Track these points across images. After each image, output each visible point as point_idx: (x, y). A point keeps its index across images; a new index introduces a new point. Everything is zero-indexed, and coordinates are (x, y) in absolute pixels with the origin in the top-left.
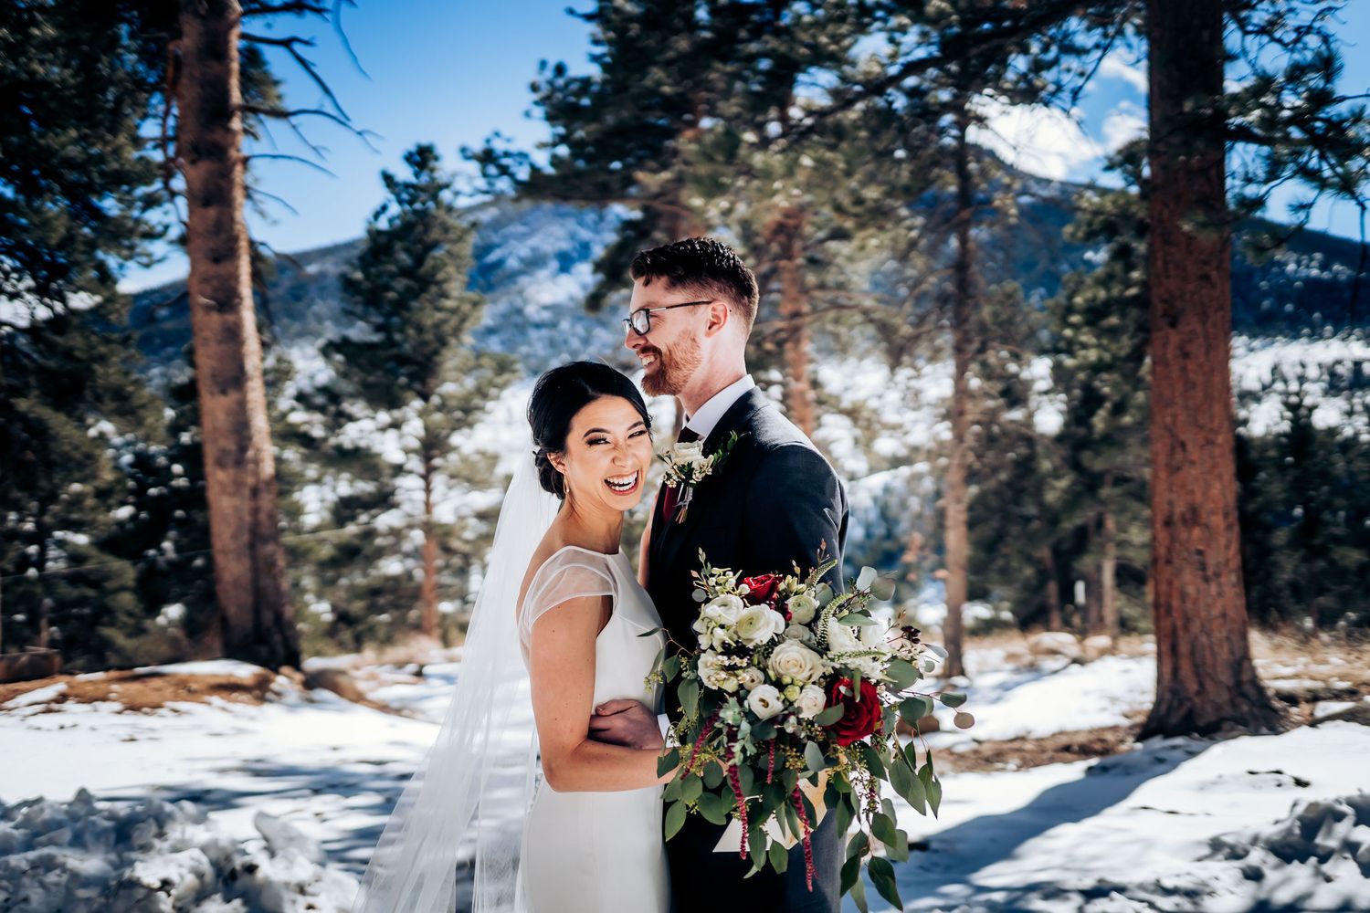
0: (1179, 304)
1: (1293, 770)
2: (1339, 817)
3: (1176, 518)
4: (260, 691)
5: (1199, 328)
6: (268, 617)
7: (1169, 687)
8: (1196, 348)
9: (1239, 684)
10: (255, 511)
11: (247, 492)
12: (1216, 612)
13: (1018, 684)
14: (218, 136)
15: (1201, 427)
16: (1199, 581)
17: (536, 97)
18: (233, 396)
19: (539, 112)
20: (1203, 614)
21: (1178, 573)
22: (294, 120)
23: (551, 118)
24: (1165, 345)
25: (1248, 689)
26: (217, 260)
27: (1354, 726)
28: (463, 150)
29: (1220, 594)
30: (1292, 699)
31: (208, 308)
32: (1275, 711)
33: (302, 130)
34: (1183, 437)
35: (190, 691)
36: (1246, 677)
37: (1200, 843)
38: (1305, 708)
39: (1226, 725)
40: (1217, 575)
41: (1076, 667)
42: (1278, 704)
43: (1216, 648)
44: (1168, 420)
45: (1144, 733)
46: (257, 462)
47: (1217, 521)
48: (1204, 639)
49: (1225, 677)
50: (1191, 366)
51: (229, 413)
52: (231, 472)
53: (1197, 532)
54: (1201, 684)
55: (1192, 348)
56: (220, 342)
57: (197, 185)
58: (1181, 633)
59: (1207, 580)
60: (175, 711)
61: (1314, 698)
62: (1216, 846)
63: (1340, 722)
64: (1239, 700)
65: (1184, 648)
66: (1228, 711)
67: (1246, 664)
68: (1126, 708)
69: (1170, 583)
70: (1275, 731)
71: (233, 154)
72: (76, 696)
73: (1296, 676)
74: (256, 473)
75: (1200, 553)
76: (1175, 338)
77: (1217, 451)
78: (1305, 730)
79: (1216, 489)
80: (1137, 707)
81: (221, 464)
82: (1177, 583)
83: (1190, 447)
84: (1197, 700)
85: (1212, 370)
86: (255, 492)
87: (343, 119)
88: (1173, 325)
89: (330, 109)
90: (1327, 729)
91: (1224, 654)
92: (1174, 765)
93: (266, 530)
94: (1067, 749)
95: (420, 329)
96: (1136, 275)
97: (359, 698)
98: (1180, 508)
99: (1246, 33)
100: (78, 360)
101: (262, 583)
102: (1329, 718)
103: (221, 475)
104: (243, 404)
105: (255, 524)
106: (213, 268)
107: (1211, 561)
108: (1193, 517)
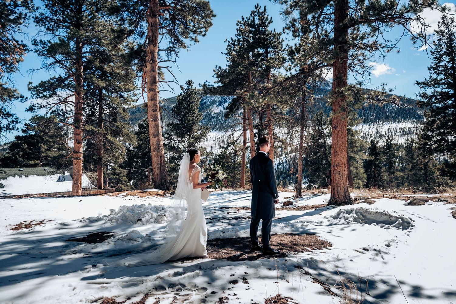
0: (337, 125)
2: (344, 213)
3: (335, 165)
4: (164, 195)
5: (340, 130)
6: (163, 181)
7: (333, 197)
8: (340, 133)
9: (346, 196)
10: (161, 160)
11: (159, 157)
12: (342, 182)
13: (312, 197)
14: (154, 87)
15: (340, 148)
17: (215, 73)
18: (157, 138)
19: (215, 76)
20: (339, 183)
21: (335, 175)
22: (168, 83)
23: (218, 77)
24: (334, 133)
26: (153, 112)
28: (199, 84)
29: (342, 179)
30: (356, 199)
31: (152, 121)
32: (352, 201)
33: (169, 85)
34: (336, 150)
35: (150, 194)
38: (358, 201)
39: (342, 203)
40: (342, 176)
41: (323, 195)
43: (341, 189)
44: (334, 147)
45: (328, 205)
46: (161, 151)
47: (343, 166)
48: (339, 188)
49: (343, 195)
50: (338, 137)
51: (156, 141)
52: (156, 153)
53: (339, 168)
54: (339, 196)
55: (339, 133)
56: (154, 127)
57: (150, 97)
58: (335, 186)
59: (340, 177)
60: (148, 197)
61: (361, 199)
63: (363, 203)
64: (346, 199)
65: (336, 189)
66: (343, 201)
67: (347, 192)
69: (334, 177)
70: (351, 204)
71: (157, 90)
72: (130, 194)
74: (161, 153)
75: (339, 171)
76: (336, 131)
77: (343, 153)
78: (356, 204)
79: (342, 160)
80: (327, 200)
81: (154, 151)
83: (338, 152)
84: (338, 199)
85: (343, 137)
86: (161, 157)
87: (176, 82)
91: (343, 191)
92: (330, 209)
94: (313, 207)
95: (189, 121)
98: (336, 163)
100: (119, 128)
101: (162, 174)
102: (361, 202)
103: (154, 153)
104: (159, 140)
105: (161, 163)
106: (153, 113)
107: (341, 173)
108: (338, 165)
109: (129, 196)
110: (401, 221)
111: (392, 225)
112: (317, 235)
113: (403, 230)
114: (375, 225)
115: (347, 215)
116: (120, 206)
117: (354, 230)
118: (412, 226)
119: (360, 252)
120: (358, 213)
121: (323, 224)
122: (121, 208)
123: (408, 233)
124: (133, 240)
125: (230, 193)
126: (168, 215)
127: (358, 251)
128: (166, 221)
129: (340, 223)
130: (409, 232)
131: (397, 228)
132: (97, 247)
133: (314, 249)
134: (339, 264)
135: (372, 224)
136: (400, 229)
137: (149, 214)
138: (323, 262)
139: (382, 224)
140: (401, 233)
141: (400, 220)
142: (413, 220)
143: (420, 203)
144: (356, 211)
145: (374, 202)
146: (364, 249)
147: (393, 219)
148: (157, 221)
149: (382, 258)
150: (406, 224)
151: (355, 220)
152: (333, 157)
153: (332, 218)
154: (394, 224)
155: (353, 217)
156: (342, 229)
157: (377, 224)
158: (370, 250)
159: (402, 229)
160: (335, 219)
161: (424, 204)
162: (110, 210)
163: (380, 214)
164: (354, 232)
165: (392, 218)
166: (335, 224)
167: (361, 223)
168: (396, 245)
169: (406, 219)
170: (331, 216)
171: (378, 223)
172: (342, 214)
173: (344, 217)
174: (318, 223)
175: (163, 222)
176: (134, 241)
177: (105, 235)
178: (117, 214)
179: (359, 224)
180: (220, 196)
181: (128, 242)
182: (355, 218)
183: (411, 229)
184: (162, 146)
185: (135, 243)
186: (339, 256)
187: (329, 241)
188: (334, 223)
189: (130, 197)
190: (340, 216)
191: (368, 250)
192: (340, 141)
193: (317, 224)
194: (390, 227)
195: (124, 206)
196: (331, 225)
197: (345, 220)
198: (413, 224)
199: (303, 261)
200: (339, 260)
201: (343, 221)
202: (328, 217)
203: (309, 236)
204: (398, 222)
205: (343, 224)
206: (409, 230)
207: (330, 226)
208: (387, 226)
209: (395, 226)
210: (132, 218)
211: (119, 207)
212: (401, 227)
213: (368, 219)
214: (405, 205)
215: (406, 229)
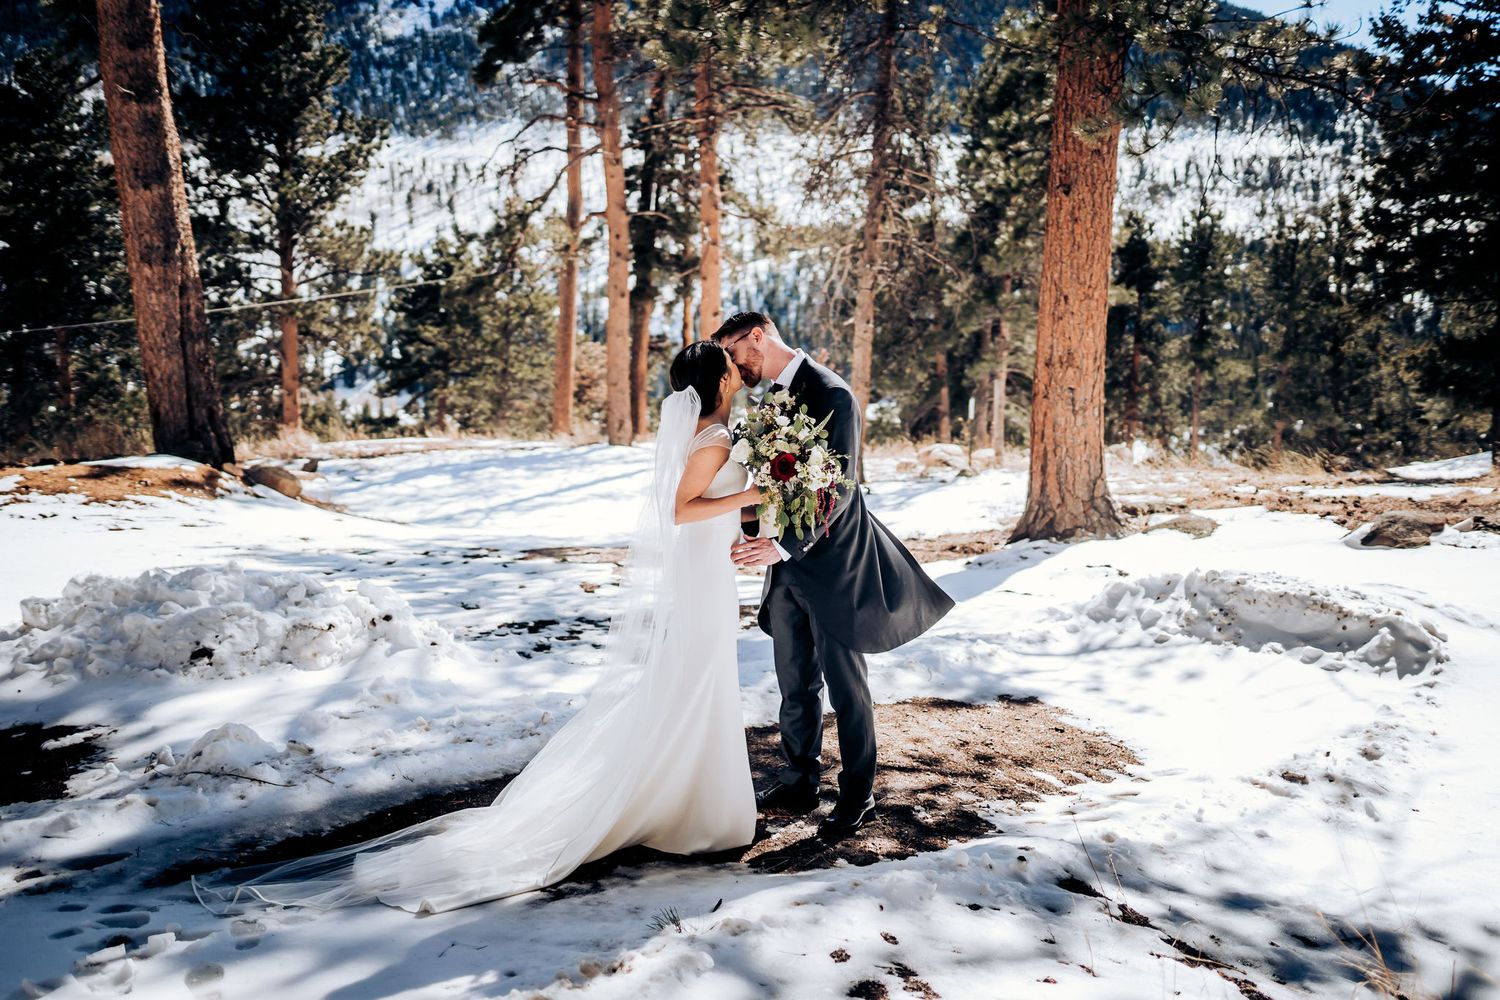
0: (1073, 174)
1: (1120, 565)
3: (1055, 360)
4: (210, 487)
5: (1088, 198)
6: (202, 416)
7: (1037, 499)
8: (1084, 215)
9: (1092, 498)
10: (184, 309)
11: (175, 290)
12: (1080, 440)
13: (916, 493)
15: (1082, 283)
16: (1070, 413)
18: (157, 191)
20: (1069, 441)
21: (1053, 407)
24: (1058, 209)
25: (1099, 502)
26: (134, 47)
27: (1176, 533)
29: (1084, 425)
30: (1133, 512)
31: (126, 97)
32: (1118, 521)
34: (1066, 292)
35: (146, 485)
36: (1098, 493)
38: (1142, 519)
39: (1079, 532)
40: (1084, 410)
41: (963, 480)
42: (1120, 515)
43: (1077, 469)
44: (1056, 276)
45: (1015, 538)
46: (184, 260)
47: (1088, 363)
48: (1068, 461)
49: (1082, 493)
50: (1077, 231)
51: (153, 208)
52: (159, 269)
53: (1070, 371)
54: (1063, 499)
55: (1081, 214)
56: (140, 134)
58: (1050, 456)
59: (1074, 412)
60: (140, 504)
61: (1152, 510)
62: (1052, 612)
63: (1166, 530)
64: (1092, 511)
65: (1051, 469)
66: (1082, 520)
67: (1099, 482)
68: (1002, 516)
69: (1045, 414)
70: (1115, 536)
72: (39, 488)
73: (1144, 492)
74: (183, 272)
75: (1072, 389)
76: (1067, 205)
77: (1093, 304)
78: (1138, 536)
79: (1088, 339)
80: (1011, 515)
81: (145, 259)
82: (1050, 415)
83: (1071, 301)
84: (1058, 511)
85: (1096, 234)
86: (183, 289)
88: (1067, 193)
90: (1153, 535)
91: (1083, 475)
92: (1036, 562)
93: (195, 328)
94: (952, 549)
97: (296, 494)
98: (1059, 352)
101: (194, 381)
102: (1158, 527)
103: (147, 271)
104: (167, 200)
105: (185, 322)
106: (129, 55)
107: (1080, 397)
108: (1069, 359)
109: (34, 495)
110: (1390, 638)
111: (1351, 654)
112: (1051, 702)
113: (1401, 676)
114: (1279, 653)
115: (1149, 605)
116: (74, 582)
117: (1191, 675)
118: (1439, 660)
119: (1276, 792)
120: (1200, 598)
121: (1052, 647)
122: (78, 591)
123: (1426, 692)
124: (237, 775)
125: (509, 463)
126: (345, 626)
127: (1263, 786)
128: (336, 656)
129: (1125, 640)
130: (1431, 686)
131: (1373, 664)
132: (66, 826)
133: (1073, 781)
134: (1218, 852)
135: (1265, 647)
136: (1388, 670)
137: (244, 622)
138: (1157, 850)
139: (1310, 650)
140: (1393, 688)
141: (1385, 630)
142: (1439, 631)
143: (1413, 539)
144: (1187, 589)
145: (1214, 525)
146: (1291, 778)
147: (1353, 626)
148: (287, 655)
149: (1371, 812)
150: (1411, 650)
151: (1190, 628)
152: (1048, 322)
153: (1084, 618)
154: (1362, 650)
155: (1179, 614)
156: (1142, 672)
157: (1288, 647)
158: (1309, 778)
159: (1395, 673)
160: (1097, 620)
161: (1428, 544)
162: (24, 603)
163: (1296, 603)
164: (1192, 684)
165: (1348, 623)
166: (1104, 647)
167: (1218, 643)
168: (1399, 751)
169: (1413, 628)
170: (1079, 610)
171: (1290, 640)
172: (1127, 597)
173: (1139, 612)
174: (1029, 642)
175: (324, 660)
176: (247, 783)
177: (51, 744)
178: (69, 625)
179: (1208, 644)
180: (468, 479)
181: (217, 790)
182: (1187, 619)
183: (1436, 673)
184: (187, 237)
185: (254, 791)
186: (1204, 816)
187: (1117, 735)
188: (1100, 640)
189: (40, 502)
190: (1121, 608)
191: (1303, 781)
192: (1083, 251)
193: (1027, 648)
194: (1345, 661)
195: (92, 579)
196: (1085, 650)
197: (1146, 626)
198: (1443, 653)
199: (1082, 855)
200: (1210, 835)
201: (1134, 631)
202: (1068, 611)
203: (1019, 711)
204: (1375, 641)
205: (1138, 645)
206: (1425, 676)
207: (1084, 657)
208: (1330, 657)
209: (1365, 659)
210: (161, 648)
211: (65, 582)
212: (1392, 663)
213: (1247, 625)
214: (1348, 544)
215: (1415, 672)
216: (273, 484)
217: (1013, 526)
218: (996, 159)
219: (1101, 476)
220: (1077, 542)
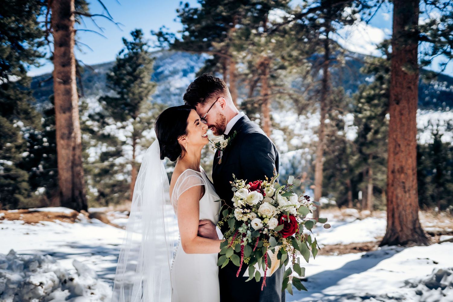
0: (400, 97)
1: (433, 258)
3: (396, 170)
4: (73, 218)
5: (406, 105)
6: (77, 193)
7: (391, 229)
8: (405, 112)
9: (415, 228)
10: (74, 155)
11: (71, 148)
12: (408, 203)
13: (338, 226)
14: (66, 22)
15: (406, 139)
16: (403, 192)
17: (178, 14)
18: (68, 114)
19: (179, 19)
20: (404, 204)
21: (396, 189)
22: (93, 18)
23: (183, 22)
24: (395, 110)
25: (418, 230)
26: (63, 67)
28: (152, 32)
29: (410, 197)
30: (432, 234)
31: (60, 83)
32: (426, 238)
33: (95, 21)
34: (400, 142)
35: (48, 217)
36: (417, 226)
37: (401, 282)
38: (436, 237)
39: (410, 243)
40: (409, 191)
41: (358, 221)
42: (427, 236)
43: (407, 215)
44: (395, 136)
45: (381, 244)
46: (75, 138)
47: (410, 172)
48: (403, 213)
49: (410, 226)
50: (403, 118)
51: (66, 120)
52: (66, 141)
53: (403, 175)
54: (402, 228)
55: (404, 112)
56: (63, 95)
57: (58, 39)
58: (396, 210)
59: (405, 192)
60: (43, 224)
61: (440, 234)
62: (407, 283)
63: (449, 243)
64: (415, 234)
65: (396, 215)
66: (410, 237)
67: (417, 222)
68: (375, 235)
69: (393, 193)
70: (426, 245)
71: (71, 29)
72: (8, 218)
73: (434, 226)
74: (75, 142)
75: (403, 183)
76: (398, 108)
77: (411, 148)
78: (437, 245)
79: (410, 161)
80: (379, 235)
81: (62, 138)
82: (395, 193)
83: (402, 146)
84: (400, 234)
85: (410, 120)
86: (74, 148)
87: (110, 18)
88: (398, 103)
89: (106, 15)
90: (444, 245)
91: (410, 218)
92: (392, 255)
93: (77, 162)
94: (355, 248)
95: (134, 94)
96: (384, 86)
97: (108, 222)
98: (397, 167)
99: (427, 4)
100: (12, 99)
102: (445, 241)
103: (62, 142)
104: (71, 118)
105: (74, 160)
106: (61, 69)
107: (407, 185)
108: (402, 170)
109: (5, 221)
216: (100, 218)
217: (381, 239)
218: (366, 107)
219: (417, 219)
220: (410, 247)
